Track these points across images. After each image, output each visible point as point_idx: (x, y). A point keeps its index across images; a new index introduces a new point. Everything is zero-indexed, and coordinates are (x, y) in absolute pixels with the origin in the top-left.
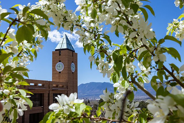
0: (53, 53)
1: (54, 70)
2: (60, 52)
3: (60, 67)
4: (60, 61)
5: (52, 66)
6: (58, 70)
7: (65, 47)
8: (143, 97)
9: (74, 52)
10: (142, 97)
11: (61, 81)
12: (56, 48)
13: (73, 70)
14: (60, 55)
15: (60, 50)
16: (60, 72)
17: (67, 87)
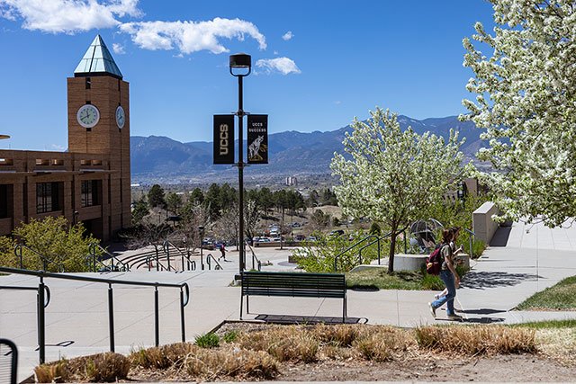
0: (70, 82)
1: (72, 123)
2: (89, 80)
3: (90, 117)
4: (88, 103)
5: (69, 114)
6: (83, 125)
7: (100, 67)
8: (261, 176)
9: (121, 78)
10: (257, 176)
11: (94, 150)
12: (76, 71)
13: (121, 124)
14: (88, 86)
15: (88, 76)
16: (89, 129)
17: (109, 164)
